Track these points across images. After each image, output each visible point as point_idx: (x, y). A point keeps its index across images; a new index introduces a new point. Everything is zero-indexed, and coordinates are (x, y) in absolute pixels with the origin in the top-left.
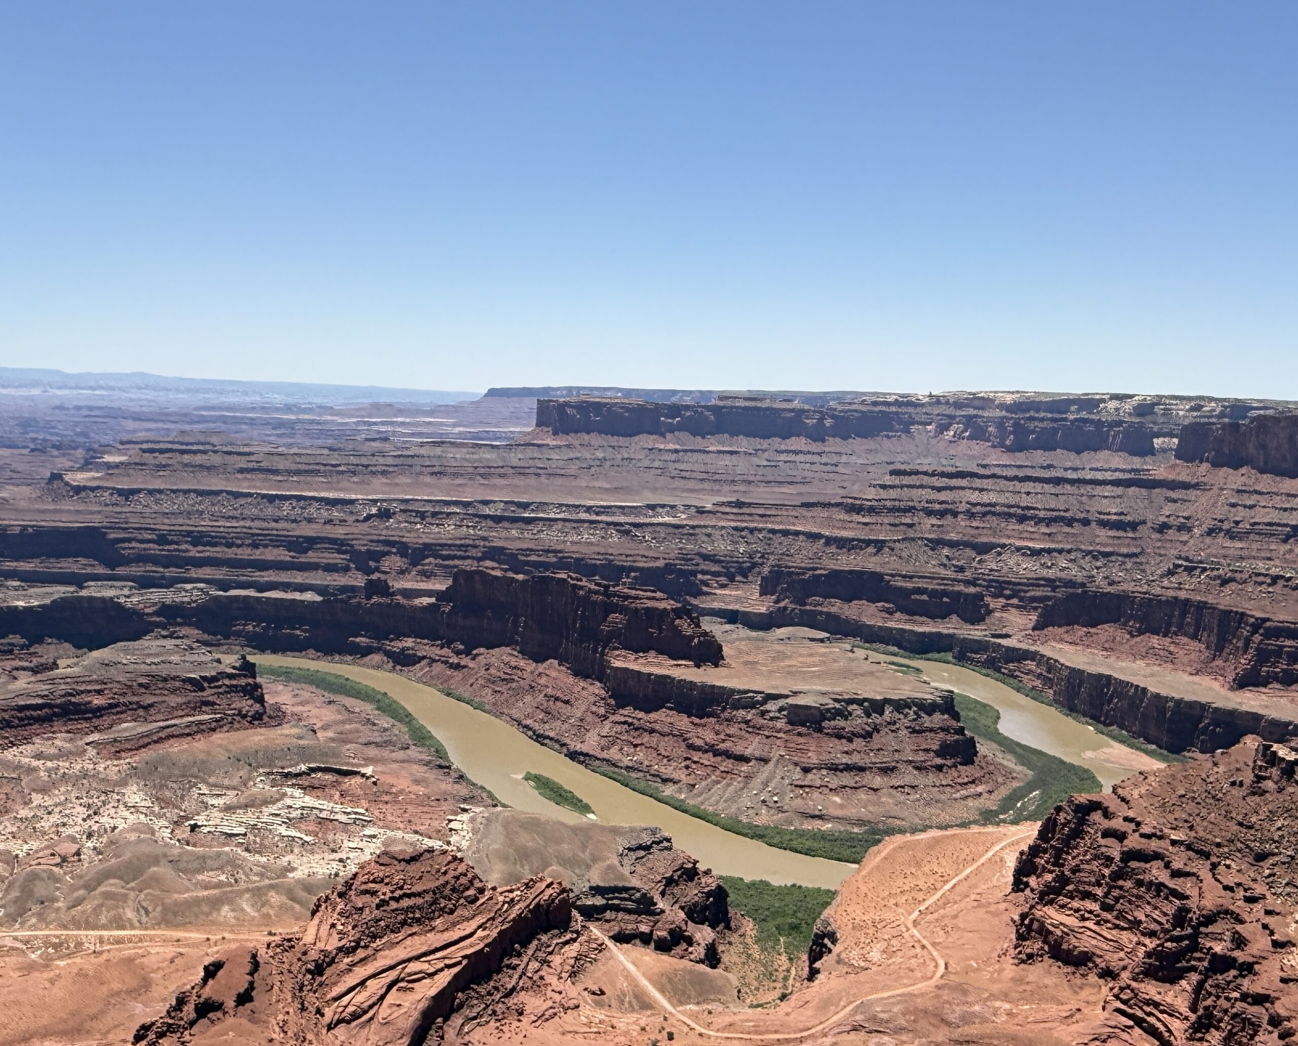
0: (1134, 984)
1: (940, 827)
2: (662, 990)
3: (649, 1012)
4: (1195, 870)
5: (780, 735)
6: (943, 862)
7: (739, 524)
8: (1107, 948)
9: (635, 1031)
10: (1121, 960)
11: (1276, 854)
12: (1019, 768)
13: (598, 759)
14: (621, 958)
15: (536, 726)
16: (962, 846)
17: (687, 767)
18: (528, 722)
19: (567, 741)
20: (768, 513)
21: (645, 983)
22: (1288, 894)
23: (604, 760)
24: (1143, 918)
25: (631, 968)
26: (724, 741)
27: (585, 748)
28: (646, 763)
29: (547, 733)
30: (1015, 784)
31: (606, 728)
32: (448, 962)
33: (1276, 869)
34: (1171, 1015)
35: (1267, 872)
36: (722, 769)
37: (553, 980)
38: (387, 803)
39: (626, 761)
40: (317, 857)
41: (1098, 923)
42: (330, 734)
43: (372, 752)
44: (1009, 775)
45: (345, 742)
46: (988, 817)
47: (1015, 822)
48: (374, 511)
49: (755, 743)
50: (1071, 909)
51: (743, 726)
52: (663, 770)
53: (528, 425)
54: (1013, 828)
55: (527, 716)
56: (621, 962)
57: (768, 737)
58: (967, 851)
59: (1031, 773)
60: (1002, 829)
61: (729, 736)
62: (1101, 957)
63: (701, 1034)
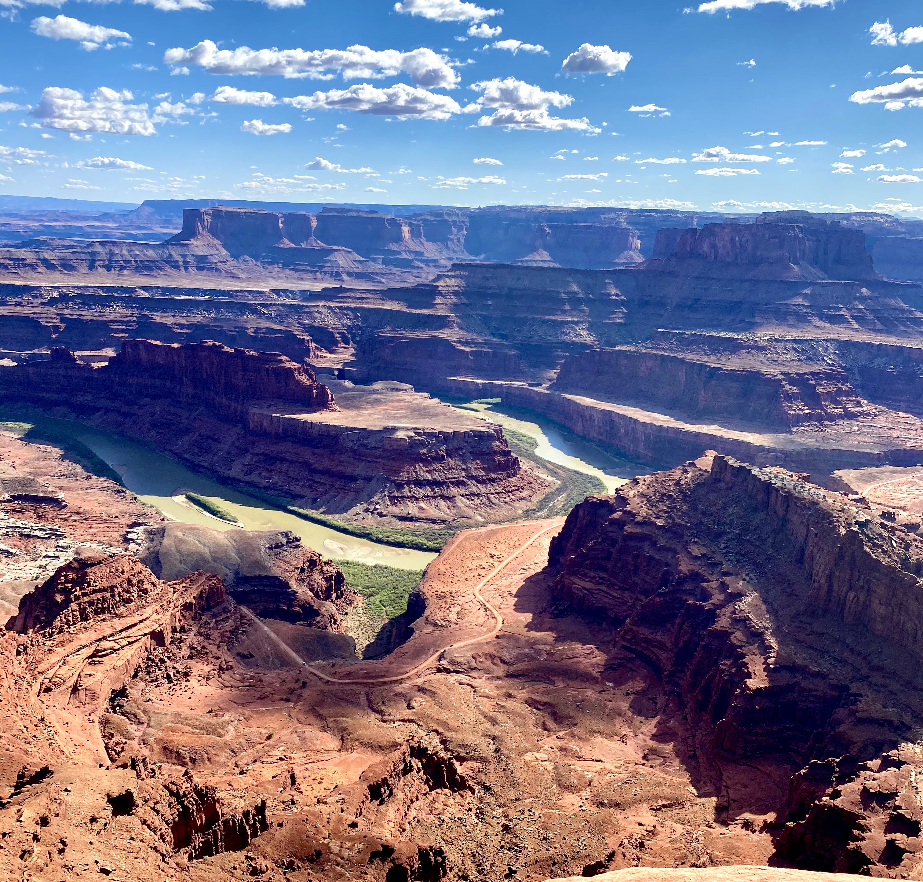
0: (634, 628)
1: (496, 523)
2: (297, 651)
3: (288, 668)
4: (673, 546)
5: (379, 460)
6: (498, 547)
7: (342, 304)
8: (614, 603)
9: (277, 683)
10: (625, 611)
11: (729, 533)
12: (550, 479)
13: (243, 482)
14: (266, 628)
15: (193, 459)
16: (512, 536)
17: (310, 486)
18: (186, 456)
19: (218, 469)
20: (364, 296)
21: (284, 646)
22: (738, 560)
23: (247, 482)
24: (639, 582)
25: (273, 635)
26: (337, 466)
27: (232, 473)
28: (280, 484)
29: (202, 463)
30: (547, 490)
31: (247, 459)
32: (130, 640)
33: (729, 543)
34: (660, 649)
35: (723, 545)
36: (337, 486)
37: (214, 649)
38: (75, 521)
39: (264, 483)
40: (22, 565)
41: (608, 586)
42: (28, 469)
43: (63, 482)
44: (543, 484)
45: (40, 475)
46: (528, 514)
47: (547, 517)
48: (56, 295)
49: (361, 467)
50: (589, 577)
51: (351, 454)
52: (292, 488)
53: (177, 228)
54: (548, 521)
55: (185, 451)
56: (265, 632)
57: (369, 462)
58: (515, 539)
59: (559, 482)
60: (539, 522)
61: (340, 462)
62: (611, 610)
63: (328, 682)
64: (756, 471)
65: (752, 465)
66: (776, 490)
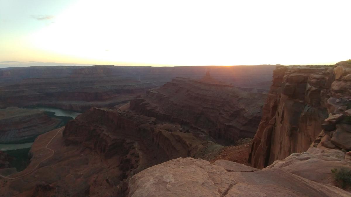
30: (60, 122)
46: (56, 128)
60: (59, 129)
63: (12, 179)
64: (101, 109)
65: (100, 108)
66: (105, 111)
